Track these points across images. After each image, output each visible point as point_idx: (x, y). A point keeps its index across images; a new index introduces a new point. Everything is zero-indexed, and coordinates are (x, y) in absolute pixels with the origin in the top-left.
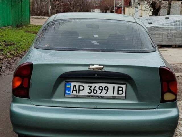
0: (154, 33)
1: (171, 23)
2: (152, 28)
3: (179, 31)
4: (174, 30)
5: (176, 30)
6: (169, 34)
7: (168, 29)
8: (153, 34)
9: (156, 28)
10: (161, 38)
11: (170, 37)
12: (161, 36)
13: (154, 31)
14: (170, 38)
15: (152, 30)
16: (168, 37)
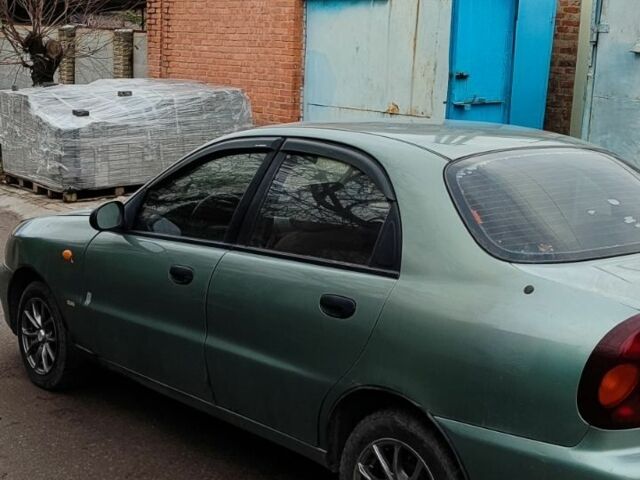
0: (102, 147)
1: (148, 109)
2: (93, 129)
3: (175, 136)
4: (160, 132)
5: (167, 132)
6: (146, 147)
7: (142, 132)
8: (100, 149)
9: (108, 128)
10: (122, 162)
11: (150, 158)
12: (124, 156)
13: (101, 139)
14: (152, 161)
15: (94, 137)
16: (147, 158)
